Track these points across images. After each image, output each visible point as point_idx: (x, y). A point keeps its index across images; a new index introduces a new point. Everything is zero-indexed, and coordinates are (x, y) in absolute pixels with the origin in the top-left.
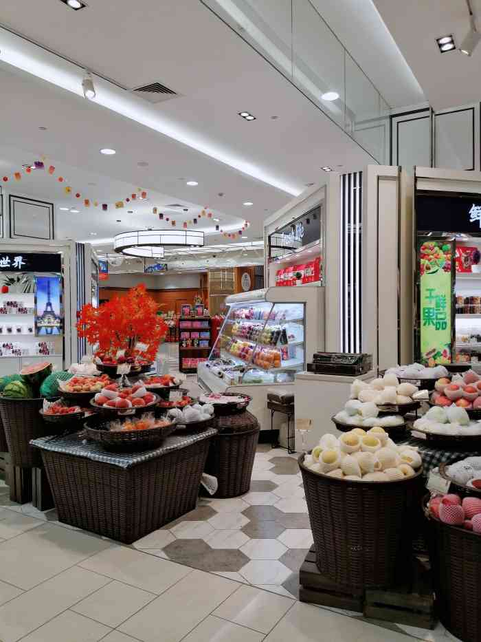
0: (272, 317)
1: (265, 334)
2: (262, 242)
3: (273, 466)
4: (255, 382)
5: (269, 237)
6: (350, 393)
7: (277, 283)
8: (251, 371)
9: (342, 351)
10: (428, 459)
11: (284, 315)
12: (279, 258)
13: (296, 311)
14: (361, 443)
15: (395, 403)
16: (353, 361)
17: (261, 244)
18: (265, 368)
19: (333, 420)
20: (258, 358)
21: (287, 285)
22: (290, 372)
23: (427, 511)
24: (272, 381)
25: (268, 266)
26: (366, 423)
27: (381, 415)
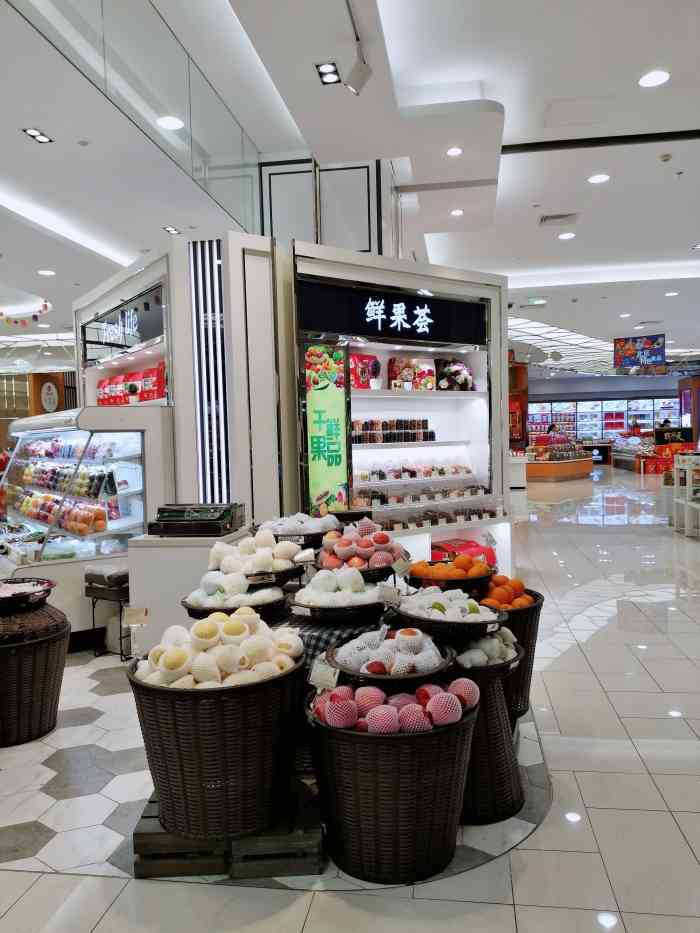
0: (89, 453)
1: (79, 480)
2: (71, 335)
3: (96, 683)
4: (64, 556)
5: (83, 328)
6: (208, 563)
7: (99, 400)
8: (60, 538)
9: (201, 502)
10: (313, 642)
11: (109, 450)
12: (101, 361)
13: (130, 443)
14: (221, 633)
15: (270, 571)
16: (217, 515)
17: (69, 338)
18: (81, 534)
19: (184, 604)
20: (69, 520)
21: (115, 403)
22: (122, 537)
23: (311, 714)
24: (93, 554)
25: (83, 373)
26: (230, 604)
27: (252, 589)
